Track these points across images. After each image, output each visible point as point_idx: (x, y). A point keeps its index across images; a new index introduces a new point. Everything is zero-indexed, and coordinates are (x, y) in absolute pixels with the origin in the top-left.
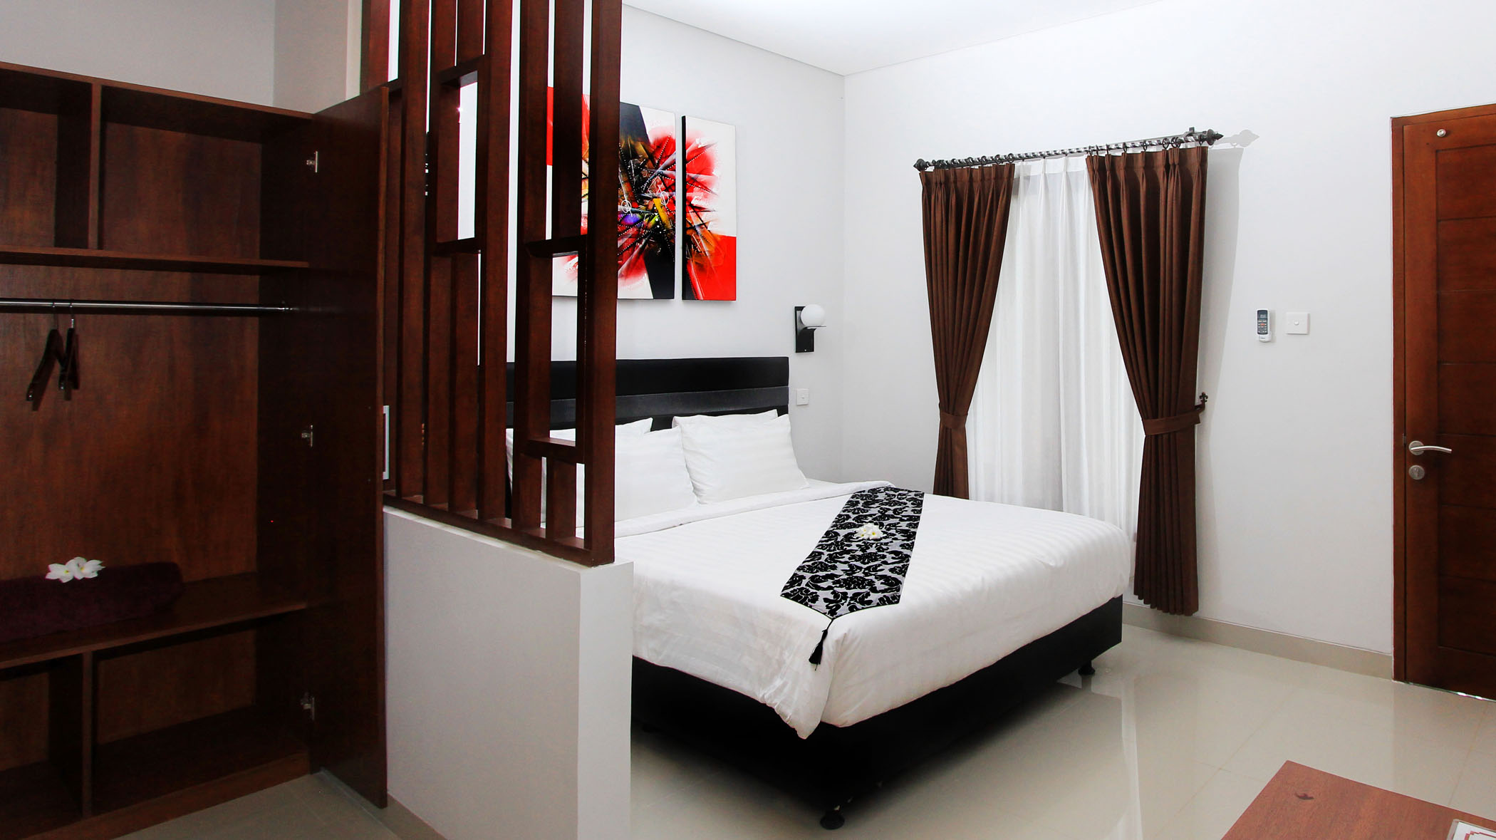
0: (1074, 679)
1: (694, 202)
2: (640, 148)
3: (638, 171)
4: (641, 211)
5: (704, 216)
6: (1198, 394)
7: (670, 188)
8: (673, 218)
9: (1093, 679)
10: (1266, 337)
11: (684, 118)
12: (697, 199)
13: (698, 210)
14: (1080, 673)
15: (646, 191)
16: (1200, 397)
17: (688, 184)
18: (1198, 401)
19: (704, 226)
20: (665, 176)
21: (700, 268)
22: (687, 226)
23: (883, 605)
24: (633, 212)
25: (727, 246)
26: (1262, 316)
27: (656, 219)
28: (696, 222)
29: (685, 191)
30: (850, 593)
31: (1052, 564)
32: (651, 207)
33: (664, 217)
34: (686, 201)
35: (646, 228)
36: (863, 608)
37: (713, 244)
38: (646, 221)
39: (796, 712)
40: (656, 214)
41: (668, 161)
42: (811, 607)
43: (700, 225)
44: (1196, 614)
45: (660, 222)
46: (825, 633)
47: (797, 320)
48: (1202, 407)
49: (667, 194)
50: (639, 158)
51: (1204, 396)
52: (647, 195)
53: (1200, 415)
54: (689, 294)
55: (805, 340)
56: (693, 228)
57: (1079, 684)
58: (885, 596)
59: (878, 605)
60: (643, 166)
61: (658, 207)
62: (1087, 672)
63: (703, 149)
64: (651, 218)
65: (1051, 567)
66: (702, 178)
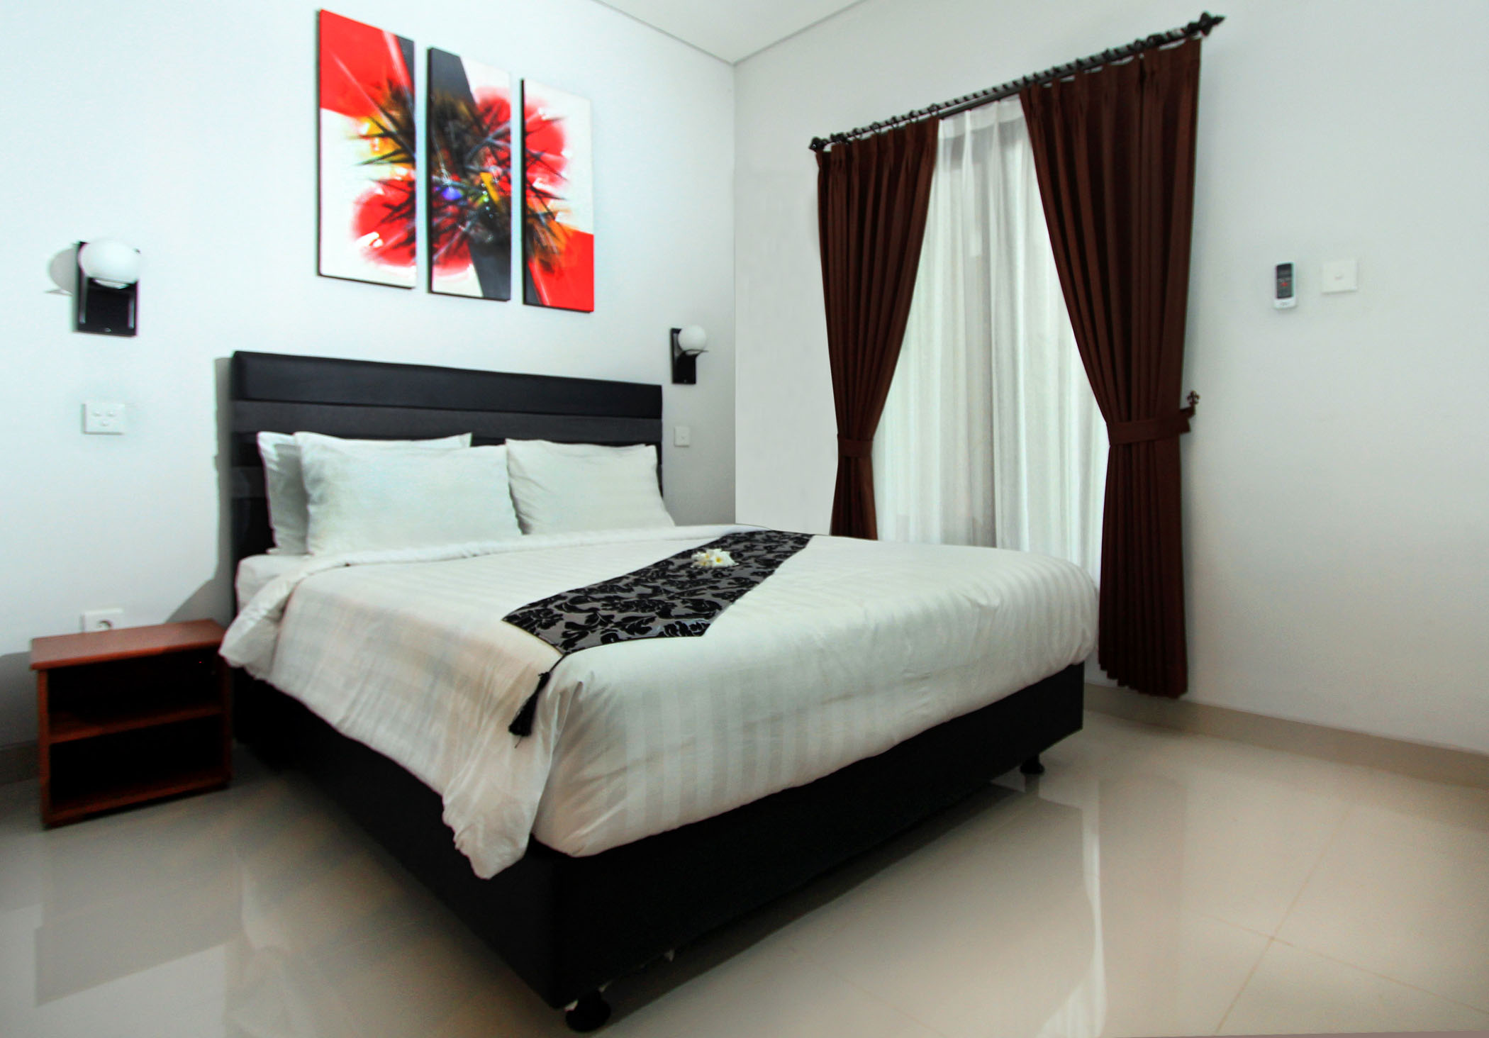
0: (1014, 778)
1: (537, 185)
2: (463, 108)
3: (458, 136)
4: (464, 186)
5: (552, 204)
6: (1185, 393)
7: (505, 163)
8: (507, 201)
9: (1042, 778)
10: (1289, 302)
11: (523, 83)
12: (541, 182)
13: (543, 196)
14: (1023, 770)
15: (471, 162)
16: (1188, 398)
17: (528, 162)
18: (1185, 404)
19: (550, 216)
20: (498, 147)
21: (547, 267)
22: (526, 213)
23: (671, 636)
24: (454, 187)
25: (584, 243)
26: (1282, 273)
27: (486, 199)
28: (540, 210)
29: (524, 169)
30: (619, 617)
31: (983, 602)
32: (477, 183)
33: (495, 196)
34: (526, 184)
35: (470, 207)
36: (629, 639)
37: (563, 239)
38: (470, 199)
39: (471, 828)
40: (484, 192)
41: (501, 129)
42: (537, 635)
43: (546, 215)
44: (1184, 697)
45: (491, 202)
46: (545, 678)
47: (674, 344)
48: (1190, 412)
49: (499, 170)
50: (460, 120)
51: (1193, 397)
52: (472, 167)
53: (1191, 421)
54: (531, 298)
55: (684, 368)
56: (536, 217)
57: (1023, 789)
58: (678, 623)
59: (661, 635)
60: (466, 131)
61: (487, 184)
62: (1033, 770)
63: (549, 122)
64: (478, 196)
65: (980, 606)
66: (549, 157)
